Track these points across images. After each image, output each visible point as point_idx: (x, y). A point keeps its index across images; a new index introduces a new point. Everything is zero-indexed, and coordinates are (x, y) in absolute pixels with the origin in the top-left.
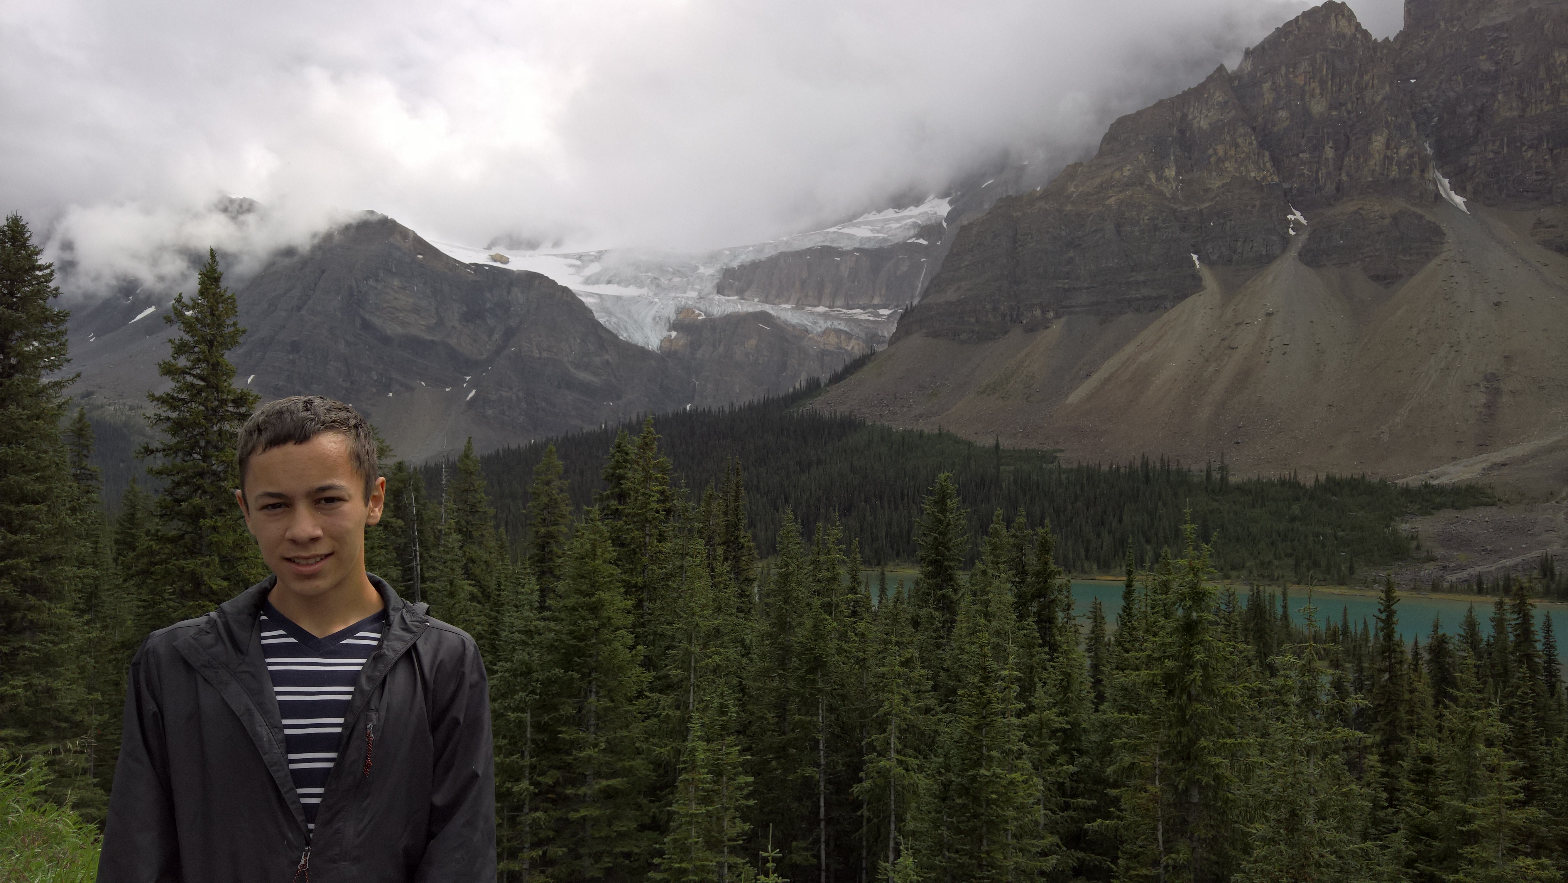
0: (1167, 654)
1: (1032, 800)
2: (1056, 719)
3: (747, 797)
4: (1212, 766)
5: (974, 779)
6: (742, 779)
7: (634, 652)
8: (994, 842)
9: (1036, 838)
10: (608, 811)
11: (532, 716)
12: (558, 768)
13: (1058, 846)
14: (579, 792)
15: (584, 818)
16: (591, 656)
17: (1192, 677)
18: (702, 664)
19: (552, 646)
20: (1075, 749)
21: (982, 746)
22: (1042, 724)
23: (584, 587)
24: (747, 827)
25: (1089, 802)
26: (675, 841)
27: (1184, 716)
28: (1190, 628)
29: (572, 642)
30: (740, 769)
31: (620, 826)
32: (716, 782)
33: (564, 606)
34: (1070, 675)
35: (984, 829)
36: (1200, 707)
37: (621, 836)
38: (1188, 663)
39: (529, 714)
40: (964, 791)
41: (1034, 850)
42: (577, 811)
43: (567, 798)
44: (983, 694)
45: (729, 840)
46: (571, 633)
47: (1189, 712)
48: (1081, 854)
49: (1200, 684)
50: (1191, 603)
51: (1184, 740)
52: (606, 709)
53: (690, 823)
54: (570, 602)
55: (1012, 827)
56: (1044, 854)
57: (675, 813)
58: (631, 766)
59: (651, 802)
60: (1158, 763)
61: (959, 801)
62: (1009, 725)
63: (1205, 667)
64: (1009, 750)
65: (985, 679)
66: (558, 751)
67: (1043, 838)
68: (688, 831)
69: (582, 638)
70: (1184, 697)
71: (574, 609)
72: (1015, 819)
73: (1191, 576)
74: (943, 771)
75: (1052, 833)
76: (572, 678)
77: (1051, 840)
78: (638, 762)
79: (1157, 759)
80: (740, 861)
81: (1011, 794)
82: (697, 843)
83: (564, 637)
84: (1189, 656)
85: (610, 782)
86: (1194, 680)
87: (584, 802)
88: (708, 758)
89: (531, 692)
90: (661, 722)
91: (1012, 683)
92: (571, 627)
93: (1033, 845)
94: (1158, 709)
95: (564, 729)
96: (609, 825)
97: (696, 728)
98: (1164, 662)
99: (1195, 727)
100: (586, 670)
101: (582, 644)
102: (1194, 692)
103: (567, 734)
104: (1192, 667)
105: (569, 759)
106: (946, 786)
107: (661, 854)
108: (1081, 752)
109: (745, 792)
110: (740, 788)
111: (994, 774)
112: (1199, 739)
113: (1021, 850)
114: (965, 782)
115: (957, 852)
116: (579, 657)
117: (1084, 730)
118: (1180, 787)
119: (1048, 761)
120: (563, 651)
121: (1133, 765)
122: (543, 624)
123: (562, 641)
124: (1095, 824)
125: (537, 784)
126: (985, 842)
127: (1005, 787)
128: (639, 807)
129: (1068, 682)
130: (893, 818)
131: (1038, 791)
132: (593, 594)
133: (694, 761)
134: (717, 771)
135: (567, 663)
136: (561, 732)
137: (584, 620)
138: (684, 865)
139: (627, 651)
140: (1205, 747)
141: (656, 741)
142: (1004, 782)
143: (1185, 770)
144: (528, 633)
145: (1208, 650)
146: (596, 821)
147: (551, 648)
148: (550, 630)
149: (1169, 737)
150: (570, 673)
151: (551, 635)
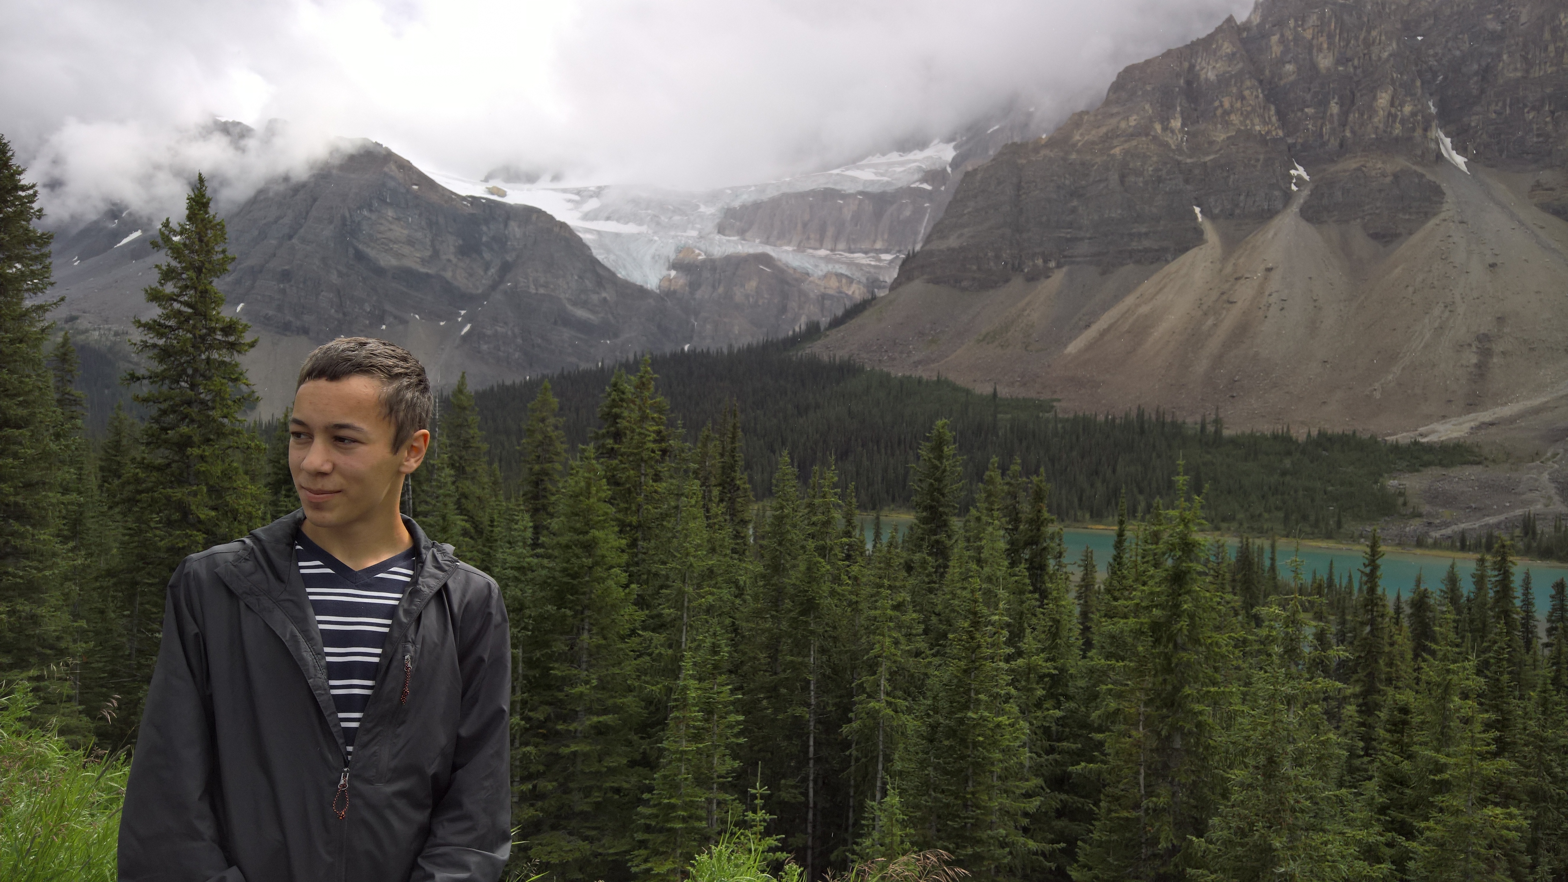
1: (1018, 743)
2: (1044, 664)
3: (737, 736)
4: (1195, 713)
5: (961, 721)
6: (733, 718)
7: (627, 591)
8: (980, 784)
9: (1021, 779)
10: (599, 747)
11: (524, 652)
12: (550, 704)
13: (1042, 788)
14: (571, 728)
15: (575, 754)
16: (584, 593)
17: (1178, 626)
18: (695, 604)
19: (545, 582)
20: (1061, 695)
21: (970, 689)
22: (1030, 669)
23: (578, 525)
24: (737, 764)
25: (1074, 746)
26: (665, 777)
27: (1170, 664)
28: (1178, 578)
29: (566, 580)
30: (731, 708)
31: (611, 762)
32: (707, 721)
33: (558, 543)
34: (1059, 621)
35: (970, 770)
36: (1185, 656)
37: (612, 771)
38: (1175, 612)
39: (520, 651)
40: (952, 733)
41: (1018, 792)
42: (568, 746)
43: (557, 733)
44: (973, 638)
45: (719, 777)
46: (564, 570)
48: (1064, 797)
49: (1186, 633)
50: (1181, 553)
51: (1169, 687)
52: (598, 647)
53: (680, 760)
54: (564, 540)
55: (997, 769)
56: (1028, 795)
57: (665, 749)
58: (623, 703)
59: (642, 738)
60: (1142, 709)
61: (946, 743)
62: (997, 670)
63: (1192, 616)
64: (997, 693)
65: (975, 624)
66: (549, 687)
67: (1027, 780)
68: (678, 767)
69: (575, 576)
70: (1171, 646)
71: (568, 547)
72: (1001, 761)
73: (1182, 527)
74: (931, 713)
75: (1037, 776)
76: (565, 616)
77: (1035, 782)
78: (629, 700)
79: (1142, 706)
80: (728, 797)
81: (998, 737)
82: (686, 779)
83: (557, 574)
84: (1177, 606)
85: (601, 719)
86: (1181, 629)
87: (575, 737)
88: (699, 697)
89: (523, 628)
90: (653, 660)
91: (1002, 628)
92: (565, 565)
93: (1017, 787)
94: (1144, 656)
95: (556, 665)
96: (600, 761)
97: (688, 667)
98: (1152, 611)
100: (579, 608)
101: (575, 582)
102: (1180, 641)
103: (558, 670)
104: (1179, 616)
105: (561, 695)
106: (934, 727)
107: (650, 789)
108: (1068, 698)
109: (736, 730)
110: (730, 726)
111: (981, 717)
112: (1183, 687)
113: (1006, 791)
114: (952, 724)
115: (943, 792)
116: (572, 595)
117: (1071, 675)
119: (1035, 705)
120: (556, 588)
121: (1117, 711)
122: (535, 560)
123: (554, 578)
124: (1079, 767)
125: (528, 719)
126: (970, 784)
127: (992, 730)
128: (630, 743)
129: (1057, 628)
130: (881, 759)
131: (1024, 734)
132: (587, 532)
133: (685, 699)
134: (709, 710)
135: (560, 600)
136: (552, 669)
137: (578, 557)
138: (673, 801)
139: (621, 589)
140: (1189, 695)
141: (648, 678)
142: (991, 725)
144: (521, 569)
145: (1195, 600)
146: (586, 756)
147: (544, 585)
148: (543, 567)
149: (1154, 684)
150: (563, 610)
151: (544, 572)
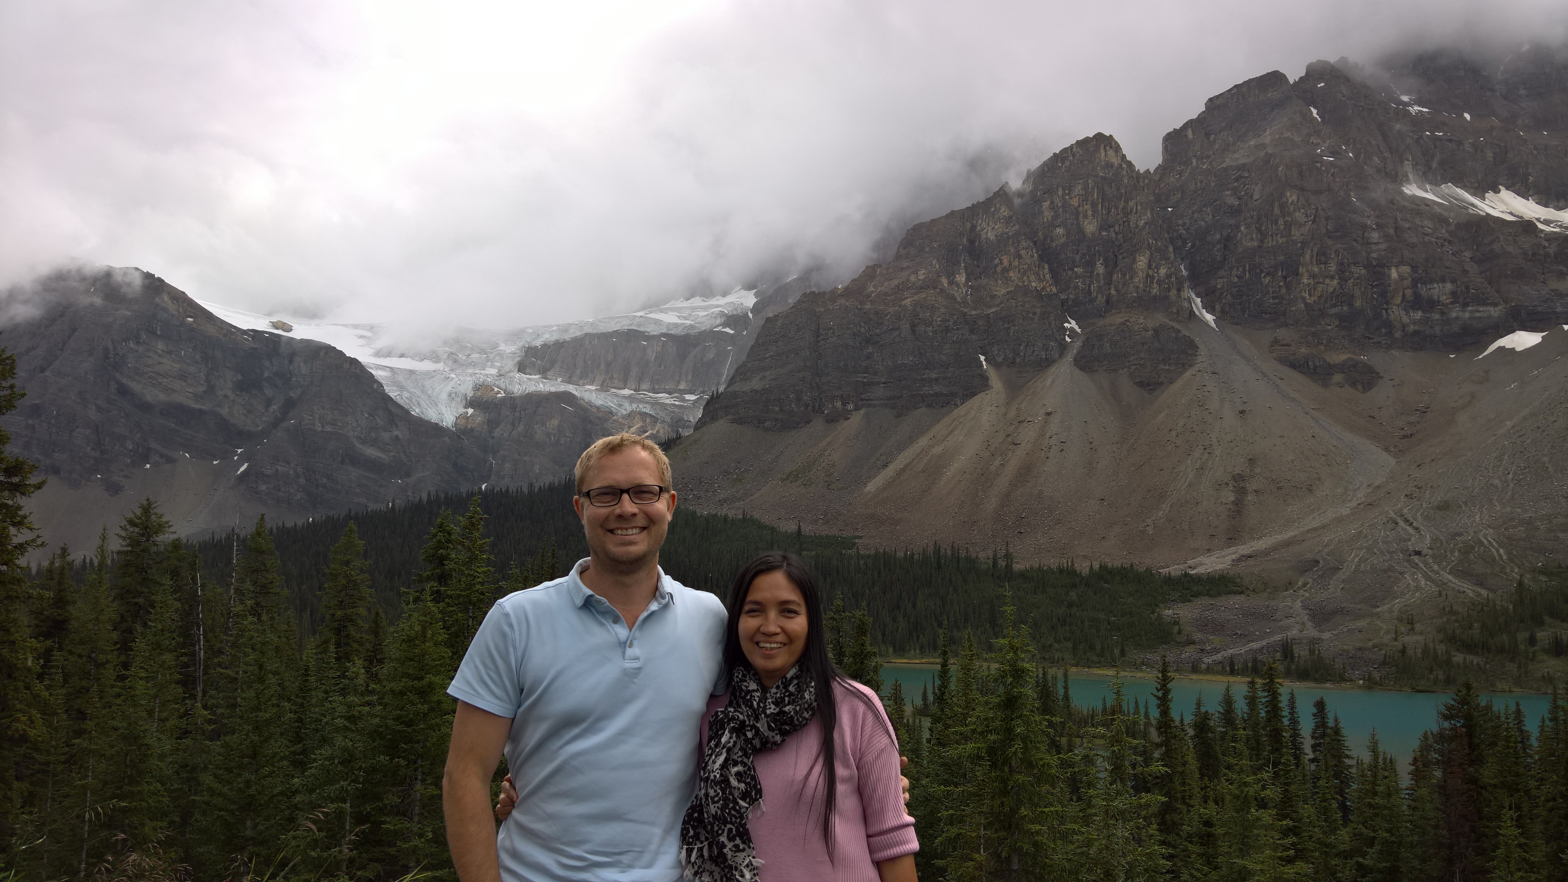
0: (990, 728)
4: (1032, 833)
11: (351, 807)
12: (377, 860)
16: (418, 742)
17: (1013, 749)
19: (377, 731)
23: (411, 671)
27: (1006, 786)
28: (1011, 703)
29: (399, 728)
33: (390, 690)
36: (1021, 778)
38: (1009, 734)
39: (348, 805)
46: (398, 719)
47: (1011, 783)
49: (1020, 755)
50: (1011, 679)
51: (1007, 809)
52: (430, 797)
54: (397, 686)
60: (982, 832)
63: (1025, 739)
66: (379, 843)
69: (409, 724)
70: (1006, 769)
71: (402, 693)
73: (1011, 654)
76: (398, 766)
79: (982, 830)
83: (390, 722)
84: (1010, 730)
89: (353, 781)
92: (398, 712)
94: (983, 780)
95: (388, 819)
98: (987, 736)
99: (1015, 797)
100: (413, 757)
101: (410, 730)
102: (1013, 763)
103: (390, 824)
104: (1011, 740)
105: (392, 851)
112: (1020, 809)
116: (405, 744)
118: (1003, 855)
120: (388, 737)
121: (958, 836)
122: (367, 709)
123: (386, 727)
132: (421, 678)
135: (392, 749)
136: (384, 823)
137: (413, 704)
140: (1025, 816)
143: (1007, 839)
145: (1027, 723)
147: (375, 734)
148: (375, 716)
149: (993, 807)
150: (397, 760)
151: (377, 721)
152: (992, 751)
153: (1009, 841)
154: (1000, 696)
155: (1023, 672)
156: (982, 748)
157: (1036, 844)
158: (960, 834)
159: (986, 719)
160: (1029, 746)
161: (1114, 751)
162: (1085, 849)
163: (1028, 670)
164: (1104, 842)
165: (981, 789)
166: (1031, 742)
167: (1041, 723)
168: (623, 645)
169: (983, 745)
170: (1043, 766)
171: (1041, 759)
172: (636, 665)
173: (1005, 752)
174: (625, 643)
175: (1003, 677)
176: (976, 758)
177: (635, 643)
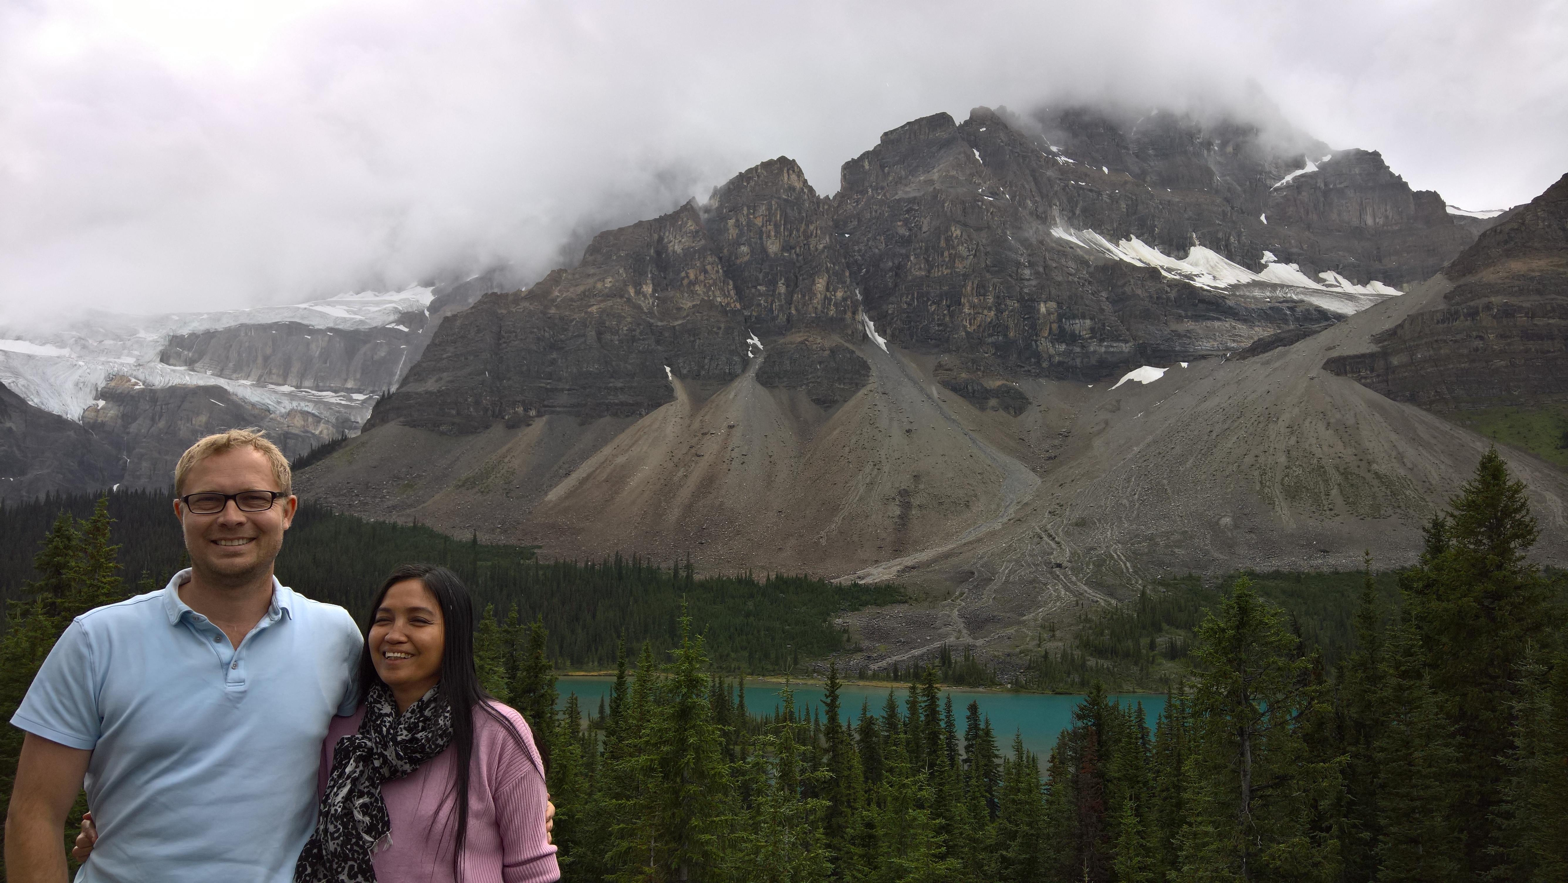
4: (702, 843)
17: (686, 760)
27: (677, 797)
28: (684, 714)
36: (692, 788)
38: (682, 745)
49: (692, 766)
50: (686, 690)
51: (678, 820)
60: (653, 844)
63: (697, 749)
70: (678, 780)
73: (687, 665)
79: (653, 842)
84: (683, 741)
86: (688, 763)
94: (655, 792)
98: (660, 747)
102: (685, 774)
104: (684, 750)
112: (690, 819)
121: (629, 850)
140: (696, 826)
143: (677, 850)
145: (700, 733)
149: (664, 818)
152: (664, 762)
153: (679, 852)
154: (674, 707)
155: (697, 682)
156: (655, 760)
157: (706, 854)
158: (631, 847)
159: (659, 731)
160: (702, 756)
161: (782, 759)
162: (752, 856)
163: (703, 680)
164: (770, 848)
165: (653, 802)
166: (703, 751)
167: (713, 732)
168: (225, 666)
169: (655, 757)
170: (714, 775)
171: (712, 769)
172: (241, 688)
173: (677, 763)
174: (229, 663)
175: (678, 688)
176: (649, 770)
177: (241, 663)
